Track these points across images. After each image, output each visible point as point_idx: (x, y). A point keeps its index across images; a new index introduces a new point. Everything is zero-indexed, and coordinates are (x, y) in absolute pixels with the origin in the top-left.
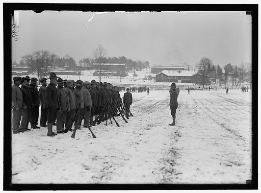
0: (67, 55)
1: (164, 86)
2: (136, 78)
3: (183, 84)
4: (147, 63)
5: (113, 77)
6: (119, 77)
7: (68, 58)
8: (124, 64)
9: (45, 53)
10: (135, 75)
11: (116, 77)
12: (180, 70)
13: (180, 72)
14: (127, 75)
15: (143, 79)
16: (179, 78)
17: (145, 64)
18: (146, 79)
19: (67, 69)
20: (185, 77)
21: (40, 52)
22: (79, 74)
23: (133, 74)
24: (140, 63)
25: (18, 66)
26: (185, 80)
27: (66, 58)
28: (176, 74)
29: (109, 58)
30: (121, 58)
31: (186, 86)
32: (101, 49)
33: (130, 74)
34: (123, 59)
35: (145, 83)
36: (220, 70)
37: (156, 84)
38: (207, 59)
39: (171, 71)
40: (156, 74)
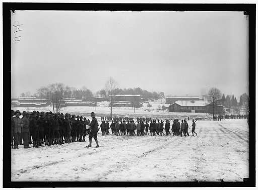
0: (84, 87)
1: (177, 116)
2: (150, 108)
3: (196, 114)
4: (162, 93)
5: (128, 108)
6: (133, 108)
7: (85, 90)
8: (139, 95)
9: (60, 85)
10: (149, 106)
11: (131, 108)
12: (193, 100)
13: (193, 102)
14: (142, 106)
15: (157, 109)
16: (193, 108)
17: (161, 95)
18: (160, 109)
19: (84, 100)
20: (199, 107)
21: (55, 85)
22: (95, 105)
23: (147, 104)
24: (155, 93)
25: (37, 98)
26: (199, 110)
27: (83, 90)
28: (189, 104)
29: (125, 89)
30: (137, 89)
31: (199, 116)
32: (111, 81)
33: (145, 105)
34: (138, 90)
35: (158, 114)
36: (234, 100)
37: (169, 114)
38: (216, 90)
39: (184, 101)
40: (169, 105)
